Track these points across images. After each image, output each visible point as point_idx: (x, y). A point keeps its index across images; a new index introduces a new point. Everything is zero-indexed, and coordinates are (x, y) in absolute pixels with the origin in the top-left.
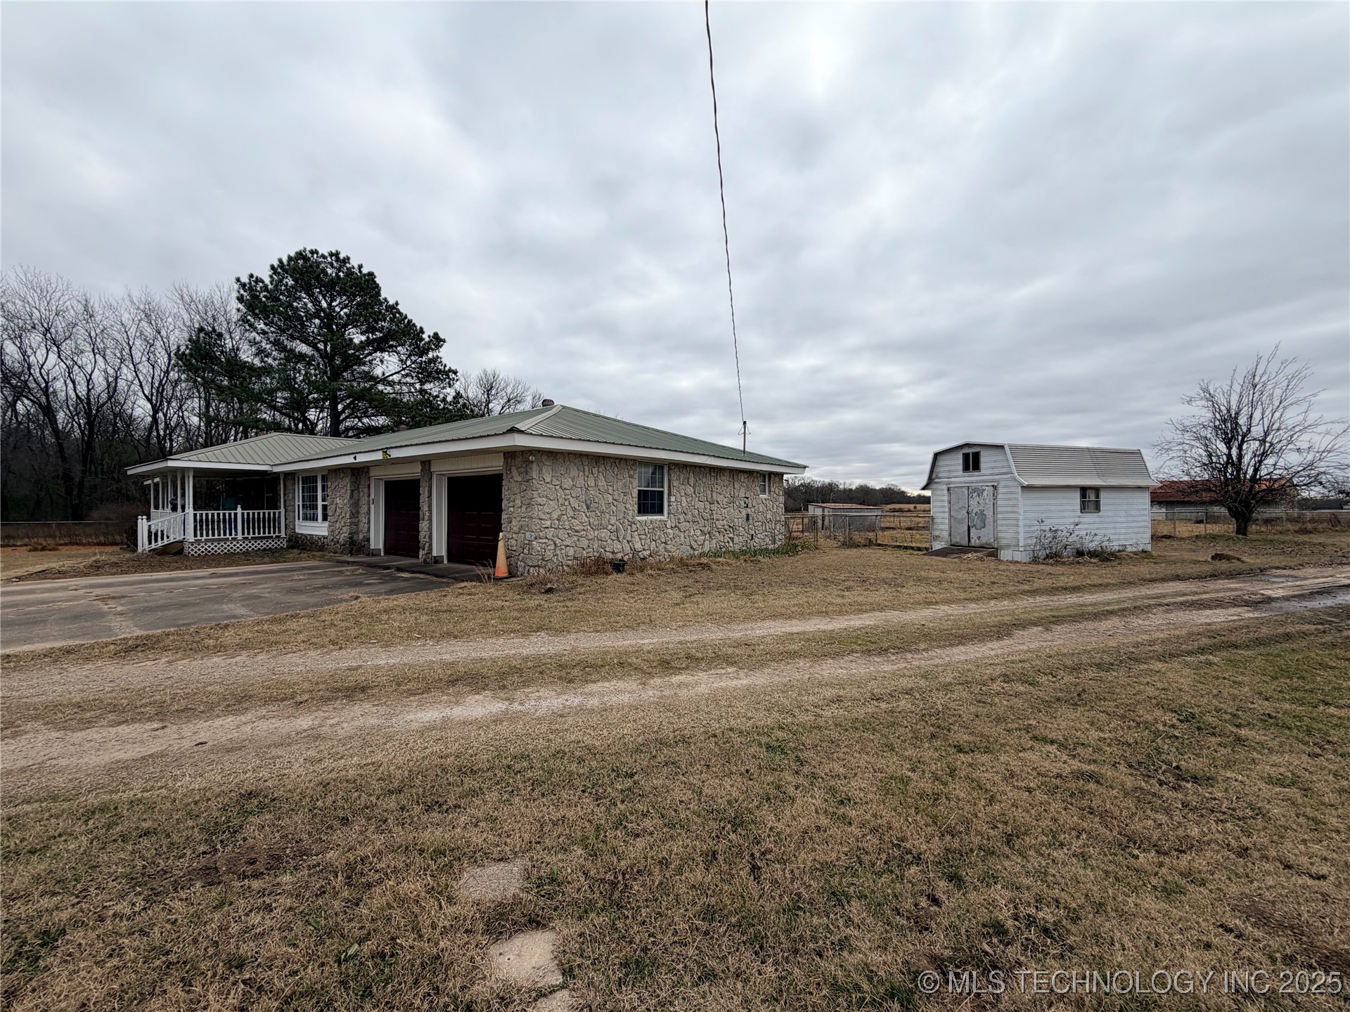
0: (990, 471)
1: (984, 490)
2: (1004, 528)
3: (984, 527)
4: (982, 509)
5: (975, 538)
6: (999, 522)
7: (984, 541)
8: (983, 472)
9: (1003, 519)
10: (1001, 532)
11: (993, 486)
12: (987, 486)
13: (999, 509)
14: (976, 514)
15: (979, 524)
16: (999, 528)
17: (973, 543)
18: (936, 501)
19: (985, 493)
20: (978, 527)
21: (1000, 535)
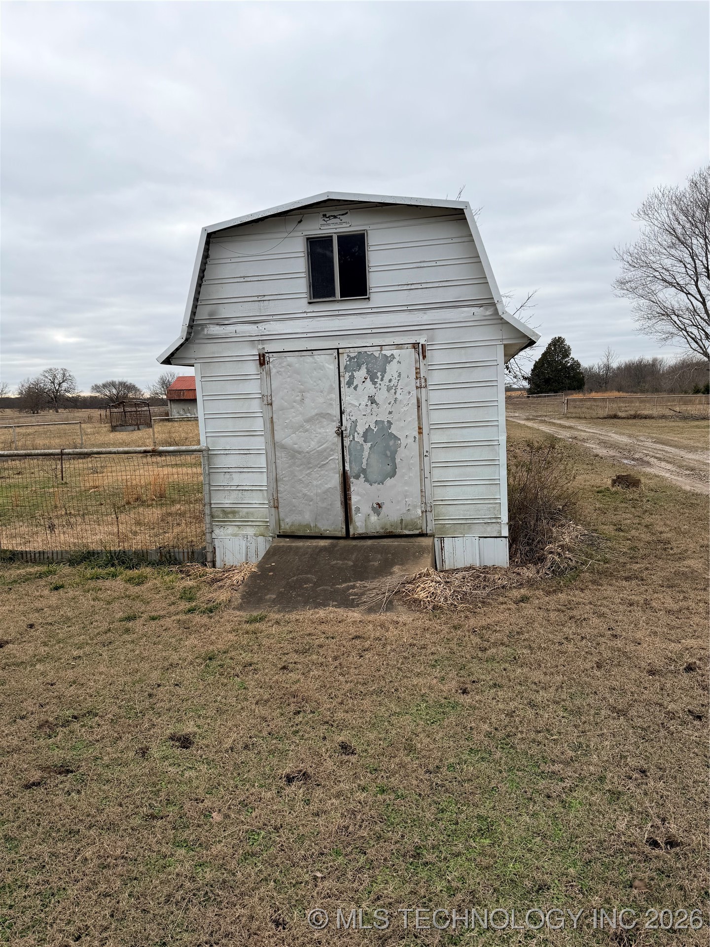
0: (403, 298)
1: (388, 360)
2: (451, 474)
3: (393, 474)
4: (384, 417)
5: (366, 509)
6: (439, 456)
7: (393, 514)
8: (377, 298)
9: (448, 446)
10: (443, 484)
11: (415, 346)
12: (399, 346)
13: (437, 417)
14: (365, 435)
15: (376, 467)
16: (438, 474)
17: (359, 524)
18: (214, 398)
19: (392, 369)
20: (372, 476)
21: (441, 494)
